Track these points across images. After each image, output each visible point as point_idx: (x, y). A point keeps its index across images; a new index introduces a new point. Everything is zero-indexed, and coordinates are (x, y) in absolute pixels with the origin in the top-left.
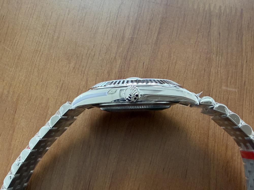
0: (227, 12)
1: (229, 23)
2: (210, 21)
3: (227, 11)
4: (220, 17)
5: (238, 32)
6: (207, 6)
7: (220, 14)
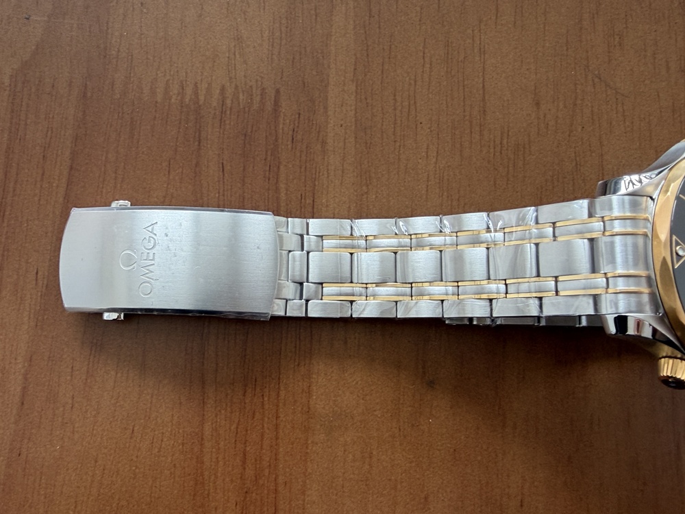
0: (239, 103)
1: (245, 135)
2: (197, 134)
3: (241, 101)
4: (223, 121)
5: (269, 159)
6: (189, 91)
7: (224, 110)
